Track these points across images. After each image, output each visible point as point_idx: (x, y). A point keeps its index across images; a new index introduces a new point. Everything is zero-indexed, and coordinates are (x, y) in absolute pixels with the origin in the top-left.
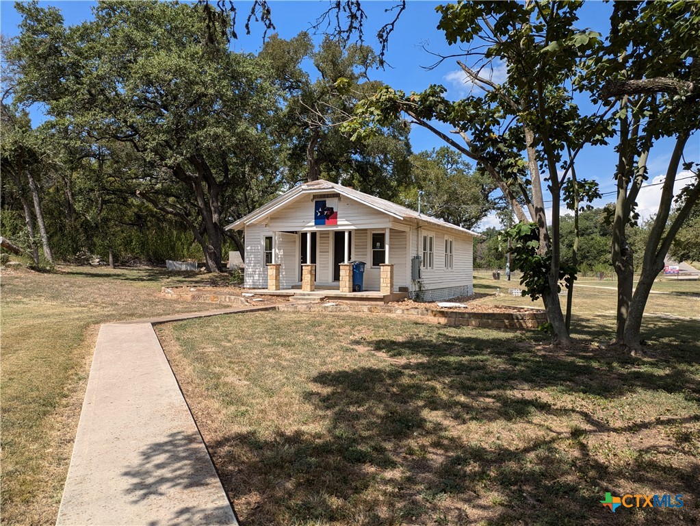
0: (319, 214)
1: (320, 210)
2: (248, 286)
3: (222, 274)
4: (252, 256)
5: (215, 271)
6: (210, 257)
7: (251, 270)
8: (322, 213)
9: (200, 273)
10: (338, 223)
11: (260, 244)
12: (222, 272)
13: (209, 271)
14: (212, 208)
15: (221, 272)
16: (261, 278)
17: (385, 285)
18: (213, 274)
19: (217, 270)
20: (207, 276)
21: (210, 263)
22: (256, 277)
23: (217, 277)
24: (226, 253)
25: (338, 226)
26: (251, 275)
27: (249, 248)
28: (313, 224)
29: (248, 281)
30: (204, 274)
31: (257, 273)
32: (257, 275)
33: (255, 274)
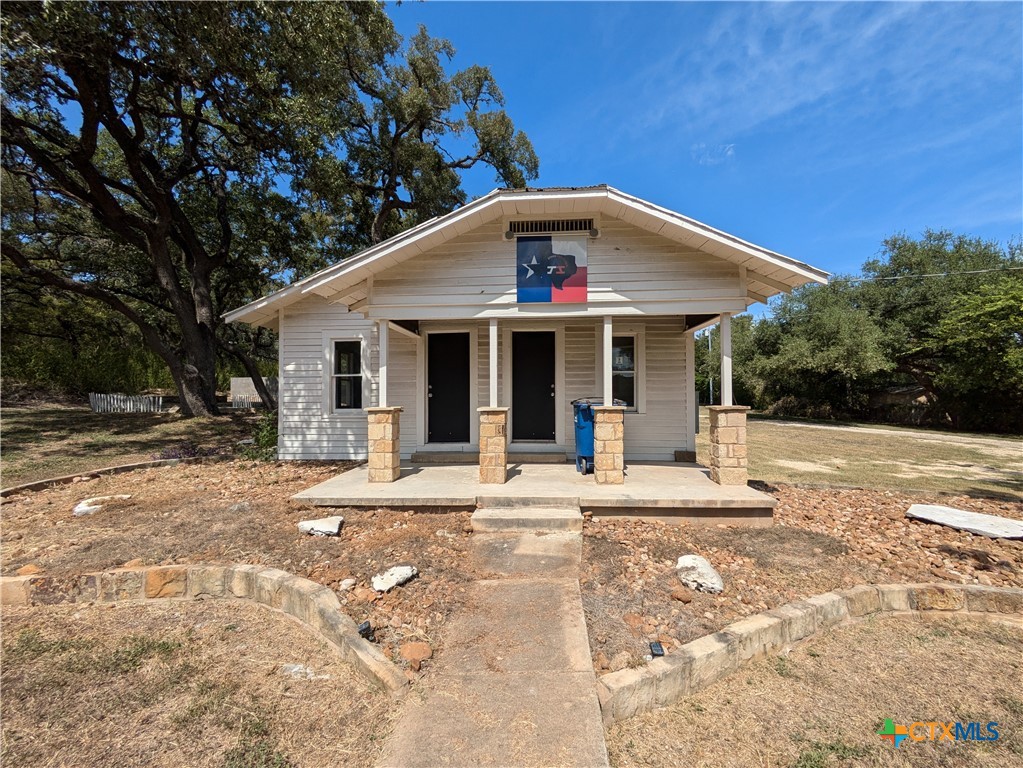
0: (531, 272)
1: (534, 262)
2: (289, 457)
3: (220, 418)
4: (300, 386)
5: (200, 414)
6: (188, 387)
7: (296, 418)
8: (540, 269)
9: (166, 419)
10: (591, 297)
11: (322, 358)
12: (218, 413)
13: (187, 414)
14: (196, 297)
15: (215, 415)
16: (325, 438)
17: (733, 461)
18: (196, 420)
19: (205, 412)
20: (181, 426)
21: (190, 398)
22: (312, 435)
23: (204, 427)
24: (226, 380)
26: (297, 431)
27: (290, 367)
28: (514, 299)
29: (288, 444)
30: (175, 420)
31: (315, 425)
32: (313, 431)
33: (308, 428)
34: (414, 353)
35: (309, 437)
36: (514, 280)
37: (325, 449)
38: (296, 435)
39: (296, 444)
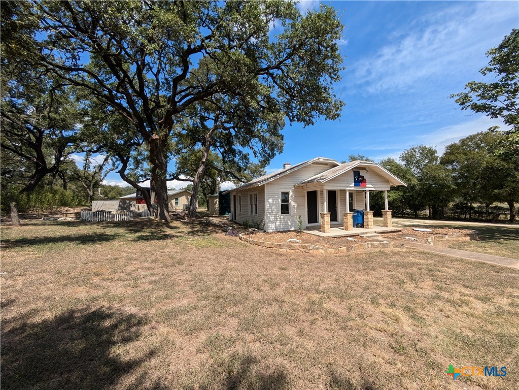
0: (356, 179)
1: (357, 177)
2: (271, 231)
8: (358, 179)
10: (367, 186)
11: (279, 198)
16: (282, 224)
22: (278, 223)
25: (365, 187)
26: (272, 222)
27: (270, 200)
28: (354, 185)
29: (270, 226)
32: (278, 222)
33: (277, 221)
34: (304, 196)
35: (277, 224)
36: (353, 181)
37: (282, 228)
38: (273, 223)
39: (273, 226)
